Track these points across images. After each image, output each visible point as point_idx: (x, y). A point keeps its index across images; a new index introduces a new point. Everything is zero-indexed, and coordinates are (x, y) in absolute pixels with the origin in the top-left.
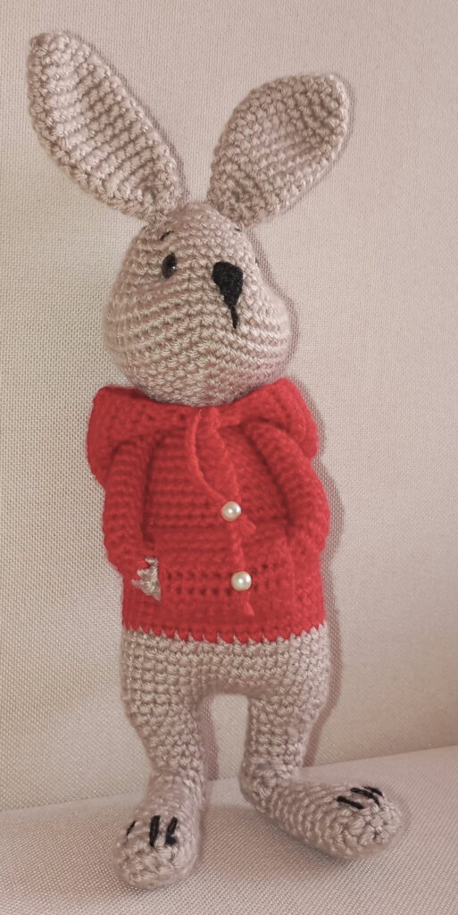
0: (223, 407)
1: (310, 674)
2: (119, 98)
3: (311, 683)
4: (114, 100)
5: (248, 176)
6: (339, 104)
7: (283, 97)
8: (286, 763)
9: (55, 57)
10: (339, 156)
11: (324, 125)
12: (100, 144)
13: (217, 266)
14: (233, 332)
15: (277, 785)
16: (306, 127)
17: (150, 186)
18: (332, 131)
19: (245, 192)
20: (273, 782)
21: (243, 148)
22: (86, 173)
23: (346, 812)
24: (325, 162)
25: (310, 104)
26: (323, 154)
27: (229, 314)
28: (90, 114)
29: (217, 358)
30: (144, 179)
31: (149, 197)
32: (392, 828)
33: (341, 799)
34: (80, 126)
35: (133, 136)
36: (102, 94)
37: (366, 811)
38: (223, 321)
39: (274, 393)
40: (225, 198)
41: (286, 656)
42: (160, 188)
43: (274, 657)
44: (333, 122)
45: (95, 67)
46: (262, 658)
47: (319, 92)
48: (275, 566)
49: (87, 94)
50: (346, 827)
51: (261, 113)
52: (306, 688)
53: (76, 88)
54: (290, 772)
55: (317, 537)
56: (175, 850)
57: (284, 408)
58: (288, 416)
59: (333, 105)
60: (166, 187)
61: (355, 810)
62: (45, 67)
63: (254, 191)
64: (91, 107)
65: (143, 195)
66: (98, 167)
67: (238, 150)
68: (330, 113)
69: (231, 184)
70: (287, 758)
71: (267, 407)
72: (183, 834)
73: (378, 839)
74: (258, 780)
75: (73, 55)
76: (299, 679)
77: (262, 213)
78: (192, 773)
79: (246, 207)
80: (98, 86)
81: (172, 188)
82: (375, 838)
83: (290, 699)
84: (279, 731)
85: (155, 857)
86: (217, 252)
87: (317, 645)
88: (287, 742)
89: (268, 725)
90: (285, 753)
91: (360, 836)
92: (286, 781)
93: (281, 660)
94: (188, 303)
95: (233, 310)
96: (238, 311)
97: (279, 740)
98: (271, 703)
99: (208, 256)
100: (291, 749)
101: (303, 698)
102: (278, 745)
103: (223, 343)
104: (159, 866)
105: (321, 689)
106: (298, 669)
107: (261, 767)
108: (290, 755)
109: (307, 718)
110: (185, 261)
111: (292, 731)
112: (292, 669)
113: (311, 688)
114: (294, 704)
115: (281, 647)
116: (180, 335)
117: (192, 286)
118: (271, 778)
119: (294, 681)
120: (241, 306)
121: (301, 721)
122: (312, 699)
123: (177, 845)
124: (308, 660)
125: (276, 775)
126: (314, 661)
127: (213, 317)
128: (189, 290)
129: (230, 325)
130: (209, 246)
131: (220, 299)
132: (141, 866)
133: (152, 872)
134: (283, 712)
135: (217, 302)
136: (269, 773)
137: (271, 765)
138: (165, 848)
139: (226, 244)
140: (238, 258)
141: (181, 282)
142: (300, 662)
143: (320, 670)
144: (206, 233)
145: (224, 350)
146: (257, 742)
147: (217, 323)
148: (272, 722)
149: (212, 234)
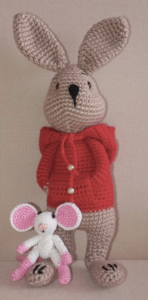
1: (103, 225)
2: (45, 32)
3: (104, 228)
4: (43, 33)
5: (90, 55)
6: (124, 27)
7: (104, 26)
8: (98, 255)
9: (21, 21)
10: (125, 46)
11: (119, 35)
12: (38, 48)
15: (93, 262)
16: (113, 36)
17: (56, 60)
18: (122, 37)
19: (90, 60)
20: (92, 261)
21: (88, 45)
22: (32, 57)
23: (103, 271)
24: (119, 48)
25: (114, 28)
26: (119, 45)
27: (73, 102)
28: (36, 38)
29: (70, 116)
30: (54, 58)
31: (55, 64)
32: (117, 279)
33: (103, 267)
34: (32, 42)
35: (49, 44)
36: (39, 31)
37: (109, 272)
38: (71, 104)
39: (95, 129)
40: (82, 63)
41: (93, 218)
42: (60, 60)
43: (89, 218)
44: (121, 33)
45: (37, 23)
47: (116, 24)
48: (85, 186)
49: (35, 31)
50: (101, 276)
51: (95, 33)
53: (31, 30)
54: (98, 258)
55: (101, 178)
57: (99, 134)
58: (100, 137)
59: (121, 27)
60: (61, 60)
61: (105, 271)
62: (18, 24)
63: (92, 60)
64: (36, 36)
65: (53, 64)
66: (37, 55)
67: (86, 46)
68: (121, 30)
69: (84, 58)
70: (98, 253)
71: (92, 134)
72: (46, 271)
74: (88, 259)
75: (28, 20)
76: (99, 226)
77: (94, 67)
79: (89, 65)
80: (38, 29)
81: (63, 60)
82: (110, 281)
83: (97, 233)
84: (95, 244)
85: (34, 277)
86: (72, 81)
87: (106, 215)
88: (98, 248)
89: (91, 242)
90: (97, 251)
91: (105, 279)
92: (96, 260)
93: (91, 219)
94: (60, 98)
95: (75, 100)
96: (77, 101)
97: (95, 247)
98: (91, 234)
99: (68, 83)
100: (99, 250)
101: (101, 233)
102: (95, 249)
103: (71, 112)
104: (35, 280)
105: (109, 231)
106: (97, 223)
107: (90, 255)
108: (99, 252)
109: (104, 240)
110: (61, 85)
111: (99, 244)
112: (95, 223)
113: (104, 230)
114: (98, 235)
115: (91, 215)
116: (58, 109)
117: (62, 93)
118: (92, 259)
119: (97, 227)
120: (77, 99)
121: (102, 241)
122: (105, 234)
123: (42, 274)
124: (102, 220)
125: (94, 258)
126: (104, 221)
127: (68, 103)
128: (61, 94)
129: (73, 106)
130: (69, 79)
131: (71, 97)
132: (30, 279)
133: (33, 282)
134: (95, 237)
135: (69, 98)
136: (91, 257)
137: (92, 255)
138: (37, 274)
139: (76, 78)
140: (79, 83)
141: (59, 92)
142: (98, 220)
143: (107, 224)
144: (69, 75)
145: (72, 114)
146: (89, 247)
147: (69, 105)
148: (92, 240)
149: (72, 75)
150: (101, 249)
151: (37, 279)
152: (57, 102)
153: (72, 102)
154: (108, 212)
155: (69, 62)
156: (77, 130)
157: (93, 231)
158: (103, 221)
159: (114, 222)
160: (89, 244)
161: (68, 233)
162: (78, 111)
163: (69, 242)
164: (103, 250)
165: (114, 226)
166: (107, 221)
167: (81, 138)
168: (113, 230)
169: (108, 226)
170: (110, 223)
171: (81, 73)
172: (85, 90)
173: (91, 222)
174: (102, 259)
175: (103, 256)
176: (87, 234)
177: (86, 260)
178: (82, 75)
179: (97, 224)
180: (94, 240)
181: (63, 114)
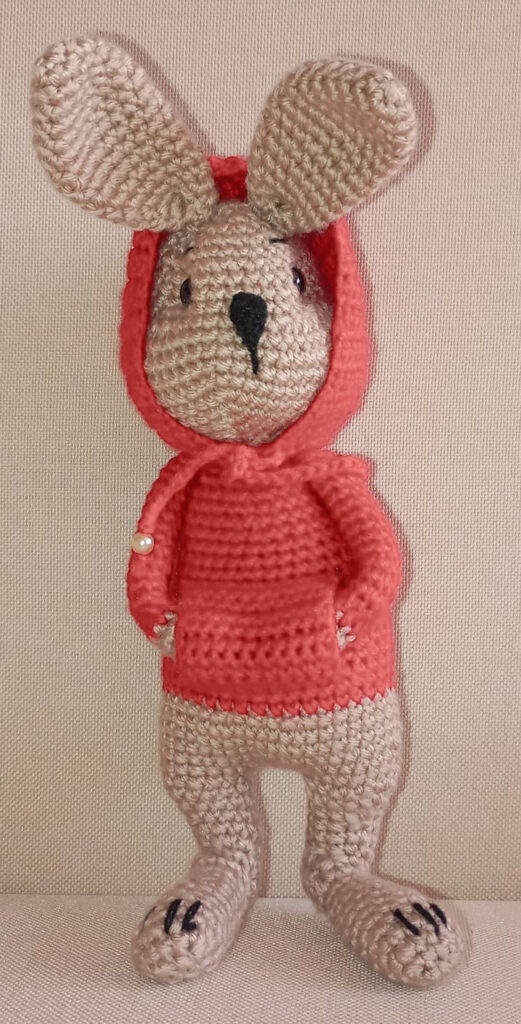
1: (364, 751)
8: (348, 854)
23: (400, 932)
33: (398, 914)
37: (422, 939)
38: (241, 367)
41: (330, 730)
43: (316, 732)
46: (300, 733)
50: (395, 949)
52: (360, 768)
54: (354, 865)
56: (193, 937)
61: (410, 934)
70: (349, 848)
72: (206, 921)
73: (427, 974)
76: (350, 757)
78: (239, 854)
83: (342, 780)
84: (336, 817)
85: (171, 946)
86: (238, 279)
87: (372, 718)
88: (347, 830)
89: (324, 810)
90: (346, 842)
92: (347, 876)
93: (324, 735)
94: (202, 343)
95: (253, 353)
96: (260, 353)
97: (338, 827)
98: (323, 784)
99: (226, 286)
100: (353, 837)
101: (358, 780)
102: (337, 833)
103: (243, 391)
105: (383, 770)
106: (346, 746)
107: (320, 858)
109: (366, 802)
110: (199, 291)
111: (351, 817)
112: (338, 745)
113: (367, 769)
114: (348, 786)
115: (325, 720)
116: (196, 381)
117: (207, 324)
118: (330, 871)
119: (343, 760)
120: (264, 347)
121: (361, 806)
122: (370, 781)
123: (196, 932)
124: (359, 736)
125: (336, 868)
126: (368, 737)
127: (229, 362)
128: (203, 329)
129: (250, 371)
130: (229, 272)
131: (239, 340)
134: (336, 794)
135: (234, 343)
136: (327, 865)
137: (329, 855)
138: (181, 935)
139: (252, 267)
140: (265, 284)
141: (195, 318)
142: (348, 737)
143: (378, 748)
144: (227, 252)
145: (244, 398)
146: (314, 829)
147: (234, 370)
148: (326, 805)
149: (236, 253)
152: (189, 356)
153: (244, 359)
154: (380, 705)
157: (330, 775)
158: (363, 738)
159: (397, 738)
160: (313, 819)
161: (240, 780)
162: (265, 388)
163: (246, 810)
164: (366, 837)
165: (398, 753)
166: (377, 739)
168: (396, 766)
169: (381, 753)
170: (388, 743)
171: (267, 242)
172: (286, 307)
173: (322, 745)
174: (362, 868)
175: (364, 857)
176: (308, 784)
177: (309, 875)
178: (273, 248)
179: (345, 750)
180: (333, 804)
181: (211, 396)
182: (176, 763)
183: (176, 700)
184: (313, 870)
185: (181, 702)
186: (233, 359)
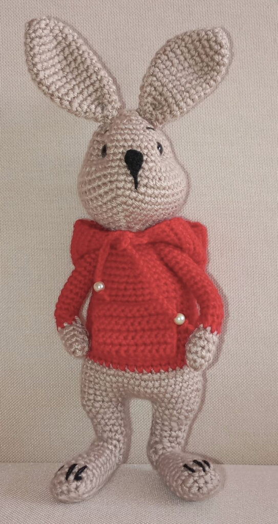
0: (140, 233)
1: (183, 392)
2: (81, 52)
3: (184, 398)
4: (78, 53)
5: (161, 94)
6: (221, 47)
7: (186, 44)
8: (170, 442)
9: (38, 34)
10: (223, 79)
11: (213, 60)
12: (69, 80)
13: (128, 152)
14: (135, 192)
15: (162, 454)
16: (202, 61)
17: (101, 102)
18: (218, 64)
19: (160, 103)
20: (161, 452)
21: (158, 76)
22: (59, 98)
23: (186, 473)
24: (212, 82)
25: (204, 47)
26: (211, 78)
27: (133, 181)
28: (64, 63)
29: (127, 206)
30: (97, 99)
31: (99, 109)
32: (210, 486)
33: (186, 466)
34: (57, 70)
35: (89, 74)
36: (71, 50)
37: (196, 474)
38: (129, 185)
39: (169, 226)
40: (146, 107)
41: (166, 381)
42: (107, 103)
43: (159, 381)
44: (217, 57)
45: (66, 35)
46: (151, 382)
47: (208, 40)
49: (63, 50)
50: (184, 482)
51: (171, 55)
52: (180, 400)
53: (56, 47)
54: (173, 447)
56: (79, 483)
57: (176, 234)
58: (179, 239)
59: (217, 47)
60: (110, 103)
61: (190, 472)
62: (32, 39)
63: (164, 103)
64: (65, 58)
65: (96, 108)
66: (67, 94)
67: (155, 79)
68: (216, 52)
69: (150, 99)
70: (171, 439)
71: (165, 234)
72: (88, 476)
74: (153, 450)
75: (51, 31)
76: (175, 395)
77: (168, 116)
78: (114, 442)
79: (160, 113)
80: (69, 45)
81: (114, 103)
82: (199, 490)
83: (171, 406)
84: (166, 423)
85: (67, 486)
86: (130, 144)
87: (188, 376)
88: (171, 430)
89: (160, 419)
90: (170, 436)
91: (190, 488)
92: (168, 452)
93: (163, 383)
94: (110, 174)
95: (135, 179)
96: (139, 179)
97: (166, 428)
98: (161, 407)
99: (124, 146)
100: (174, 434)
101: (179, 406)
102: (166, 431)
103: (130, 198)
104: (69, 491)
105: (192, 401)
106: (174, 389)
107: (156, 443)
108: (173, 437)
109: (182, 417)
110: (110, 149)
111: (174, 424)
112: (170, 389)
113: (184, 401)
114: (173, 409)
115: (163, 376)
116: (106, 193)
117: (113, 165)
118: (160, 449)
119: (172, 396)
120: (141, 176)
121: (179, 419)
122: (185, 407)
123: (81, 481)
124: (181, 384)
125: (164, 448)
126: (185, 385)
127: (123, 183)
128: (111, 167)
129: (133, 188)
130: (125, 140)
131: (129, 172)
132: (60, 490)
133: (66, 494)
134: (167, 412)
135: (126, 174)
136: (160, 446)
137: (161, 442)
138: (73, 481)
139: (136, 138)
140: (143, 147)
141: (108, 162)
142: (175, 385)
143: (190, 390)
144: (126, 132)
145: (130, 202)
146: (155, 428)
147: (125, 187)
148: (162, 417)
149: (130, 132)
150: (177, 432)
151: (73, 490)
152: (104, 180)
153: (131, 182)
155: (123, 106)
156: (137, 227)
157: (165, 403)
158: (182, 386)
159: (200, 386)
160: (154, 423)
161: (120, 405)
162: (141, 197)
163: (121, 420)
164: (180, 434)
165: (200, 393)
166: (190, 386)
167: (145, 242)
168: (198, 400)
169: (191, 393)
170: (195, 388)
171: (145, 128)
172: (153, 158)
173: (162, 388)
174: (177, 449)
175: (179, 444)
176: (153, 406)
177: (150, 450)
178: (148, 131)
179: (173, 391)
180: (165, 417)
181: (114, 201)
182: (88, 393)
183: (90, 362)
184: (152, 448)
185: (93, 363)
186: (125, 181)
